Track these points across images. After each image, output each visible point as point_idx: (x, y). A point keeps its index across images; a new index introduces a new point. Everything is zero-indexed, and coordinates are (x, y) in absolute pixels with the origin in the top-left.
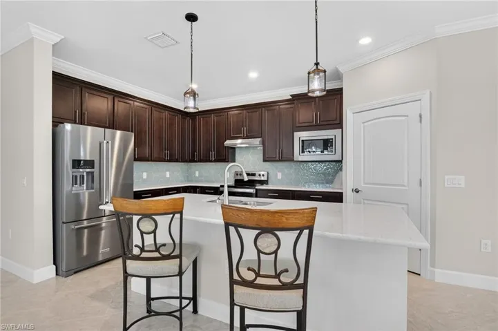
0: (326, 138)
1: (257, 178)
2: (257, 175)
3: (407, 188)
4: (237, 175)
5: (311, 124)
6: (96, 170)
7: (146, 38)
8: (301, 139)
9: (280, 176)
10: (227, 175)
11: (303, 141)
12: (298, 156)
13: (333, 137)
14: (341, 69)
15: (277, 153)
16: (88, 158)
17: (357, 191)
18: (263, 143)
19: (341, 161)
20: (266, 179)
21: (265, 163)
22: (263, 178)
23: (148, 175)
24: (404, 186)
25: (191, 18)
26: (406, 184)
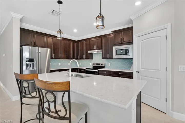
0: (126, 48)
1: (100, 65)
2: (101, 64)
3: (160, 71)
4: (93, 64)
5: (120, 43)
6: (35, 62)
7: (49, 13)
8: (116, 49)
9: (109, 65)
10: (90, 64)
11: (117, 50)
12: (114, 56)
13: (129, 48)
14: (132, 18)
15: (107, 55)
16: (30, 58)
17: (138, 72)
18: (102, 52)
19: (132, 59)
20: (104, 66)
21: (103, 59)
22: (102, 66)
23: (61, 64)
24: (158, 70)
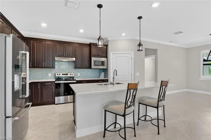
0: (102, 61)
2: (69, 74)
5: (98, 55)
9: (79, 74)
11: (95, 61)
12: (93, 67)
13: (104, 61)
15: (82, 65)
18: (75, 60)
20: (74, 76)
25: (100, 6)
26: (128, 75)
